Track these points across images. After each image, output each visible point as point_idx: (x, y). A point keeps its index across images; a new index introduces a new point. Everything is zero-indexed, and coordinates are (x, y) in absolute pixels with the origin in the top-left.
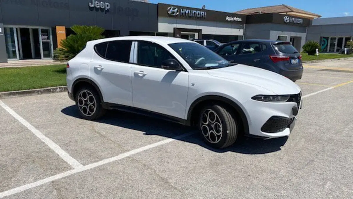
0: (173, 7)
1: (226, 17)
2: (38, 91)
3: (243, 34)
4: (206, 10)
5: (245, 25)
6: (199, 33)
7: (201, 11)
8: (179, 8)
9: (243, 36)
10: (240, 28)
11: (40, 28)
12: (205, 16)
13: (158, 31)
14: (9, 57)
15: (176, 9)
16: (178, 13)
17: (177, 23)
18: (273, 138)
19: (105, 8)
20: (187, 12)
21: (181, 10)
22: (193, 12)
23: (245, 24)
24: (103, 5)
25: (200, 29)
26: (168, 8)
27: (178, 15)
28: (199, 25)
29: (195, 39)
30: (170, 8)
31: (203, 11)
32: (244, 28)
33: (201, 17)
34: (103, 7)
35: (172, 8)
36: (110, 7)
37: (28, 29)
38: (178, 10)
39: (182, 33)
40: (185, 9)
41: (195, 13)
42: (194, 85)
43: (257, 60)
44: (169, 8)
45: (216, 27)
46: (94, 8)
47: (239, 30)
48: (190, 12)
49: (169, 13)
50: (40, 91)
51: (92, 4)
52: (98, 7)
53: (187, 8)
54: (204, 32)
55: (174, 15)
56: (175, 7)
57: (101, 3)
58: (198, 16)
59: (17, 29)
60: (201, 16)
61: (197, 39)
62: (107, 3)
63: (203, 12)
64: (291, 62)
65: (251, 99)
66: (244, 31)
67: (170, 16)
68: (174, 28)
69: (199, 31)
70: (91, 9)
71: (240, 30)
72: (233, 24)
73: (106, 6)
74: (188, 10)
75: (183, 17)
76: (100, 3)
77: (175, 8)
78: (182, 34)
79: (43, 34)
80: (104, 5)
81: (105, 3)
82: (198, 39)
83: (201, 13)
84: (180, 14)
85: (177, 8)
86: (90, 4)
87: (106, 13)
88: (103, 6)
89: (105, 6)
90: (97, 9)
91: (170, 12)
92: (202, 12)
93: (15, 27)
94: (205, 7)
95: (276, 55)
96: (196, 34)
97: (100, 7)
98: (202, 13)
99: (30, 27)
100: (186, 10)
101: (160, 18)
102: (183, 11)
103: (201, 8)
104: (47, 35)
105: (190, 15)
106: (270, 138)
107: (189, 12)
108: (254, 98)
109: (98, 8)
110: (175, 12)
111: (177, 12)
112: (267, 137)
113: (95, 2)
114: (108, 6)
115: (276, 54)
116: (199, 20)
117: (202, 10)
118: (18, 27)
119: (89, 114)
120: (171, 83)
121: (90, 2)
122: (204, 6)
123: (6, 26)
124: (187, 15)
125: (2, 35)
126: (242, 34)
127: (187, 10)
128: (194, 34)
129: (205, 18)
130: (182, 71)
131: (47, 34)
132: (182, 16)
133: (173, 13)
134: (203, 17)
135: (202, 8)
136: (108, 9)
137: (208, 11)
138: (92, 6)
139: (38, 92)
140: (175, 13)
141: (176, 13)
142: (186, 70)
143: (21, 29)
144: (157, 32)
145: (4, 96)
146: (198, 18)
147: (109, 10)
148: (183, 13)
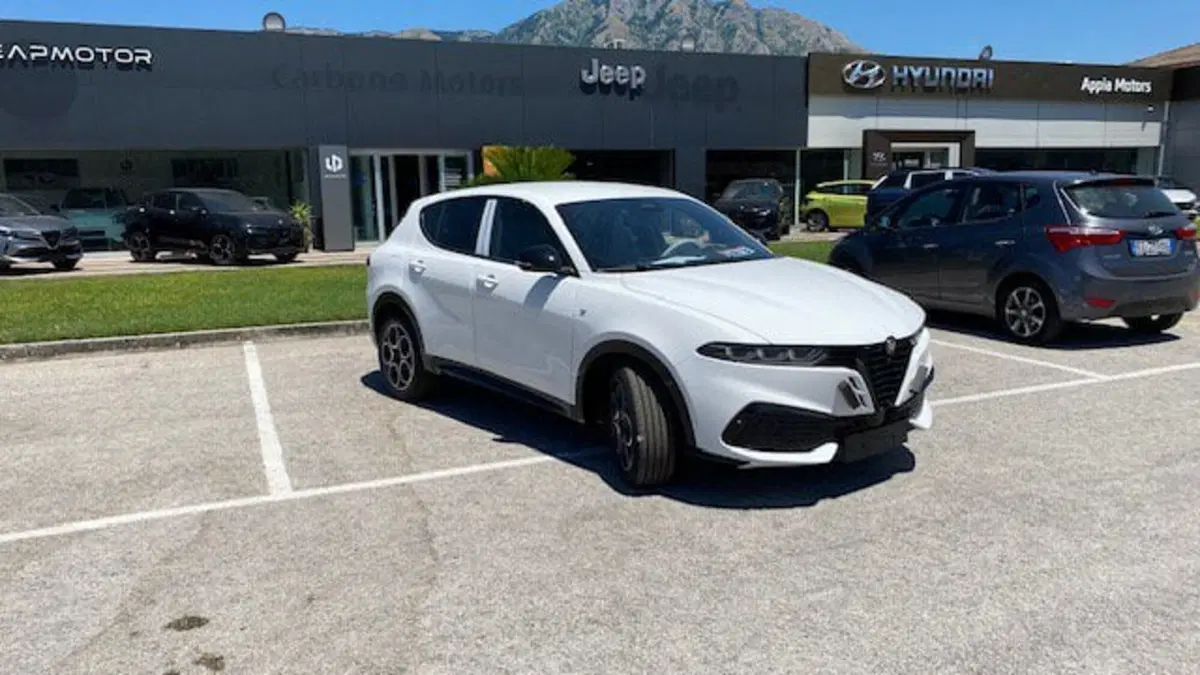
0: (865, 62)
1: (1082, 79)
2: (348, 326)
3: (1162, 140)
4: (995, 62)
5: (1170, 107)
6: (964, 143)
7: (972, 68)
8: (887, 61)
9: (1157, 149)
10: (1146, 118)
11: (442, 154)
12: (991, 83)
13: (805, 144)
14: (363, 237)
15: (877, 68)
16: (881, 82)
17: (877, 115)
18: (761, 465)
19: (629, 82)
20: (917, 73)
21: (896, 69)
22: (940, 72)
23: (1167, 105)
24: (624, 74)
25: (970, 128)
26: (845, 66)
27: (880, 86)
28: (966, 117)
29: (951, 164)
30: (854, 67)
31: (983, 67)
32: (1166, 118)
33: (972, 89)
34: (625, 81)
35: (860, 66)
36: (646, 79)
37: (415, 158)
38: (884, 71)
39: (894, 145)
40: (908, 65)
41: (949, 74)
42: (586, 314)
43: (1006, 243)
44: (849, 66)
45: (1038, 117)
46: (597, 86)
47: (1140, 124)
48: (928, 73)
49: (848, 81)
50: (353, 326)
51: (590, 73)
52: (608, 81)
53: (917, 62)
54: (980, 142)
55: (867, 86)
56: (870, 60)
57: (620, 68)
58: (961, 84)
59: (384, 160)
60: (975, 85)
61: (957, 165)
62: (637, 68)
63: (984, 72)
64: (1130, 249)
65: (697, 355)
66: (1162, 132)
67: (851, 91)
68: (866, 133)
69: (964, 137)
70: (588, 89)
71: (1143, 127)
72: (1114, 105)
73: (634, 75)
74: (920, 69)
75: (903, 91)
76: (615, 68)
77: (873, 63)
78: (893, 151)
79: (451, 170)
80: (626, 74)
81: (629, 69)
82: (960, 167)
83: (975, 75)
84: (891, 83)
85: (880, 64)
86: (585, 73)
87: (632, 98)
88: (622, 78)
89: (630, 76)
90: (604, 88)
91: (851, 81)
92: (976, 71)
93: (377, 154)
94: (991, 54)
95: (1067, 226)
96: (954, 149)
97: (615, 82)
98: (980, 75)
99: (421, 153)
100: (912, 69)
101: (814, 102)
102: (901, 70)
103: (977, 58)
104: (461, 173)
105: (929, 84)
106: (754, 465)
107: (923, 74)
108: (702, 350)
109: (609, 85)
110: (871, 76)
111: (880, 75)
112: (744, 463)
113: (600, 66)
114: (638, 75)
115: (1069, 222)
116: (967, 99)
117: (982, 62)
118: (390, 153)
119: (402, 385)
120: (542, 306)
121: (585, 68)
122: (989, 49)
123: (354, 152)
124: (916, 84)
125: (344, 176)
126: (1155, 142)
127: (916, 68)
128: (947, 149)
129: (988, 90)
130: (571, 274)
131: (460, 170)
132: (898, 89)
133: (865, 79)
134: (983, 86)
135: (981, 57)
136: (639, 86)
137: (1001, 67)
138: (591, 79)
139: (348, 329)
140: (871, 81)
141: (875, 81)
142: (576, 275)
143: (398, 158)
144: (803, 148)
145: (264, 336)
146: (963, 90)
147: (643, 87)
148: (900, 80)
